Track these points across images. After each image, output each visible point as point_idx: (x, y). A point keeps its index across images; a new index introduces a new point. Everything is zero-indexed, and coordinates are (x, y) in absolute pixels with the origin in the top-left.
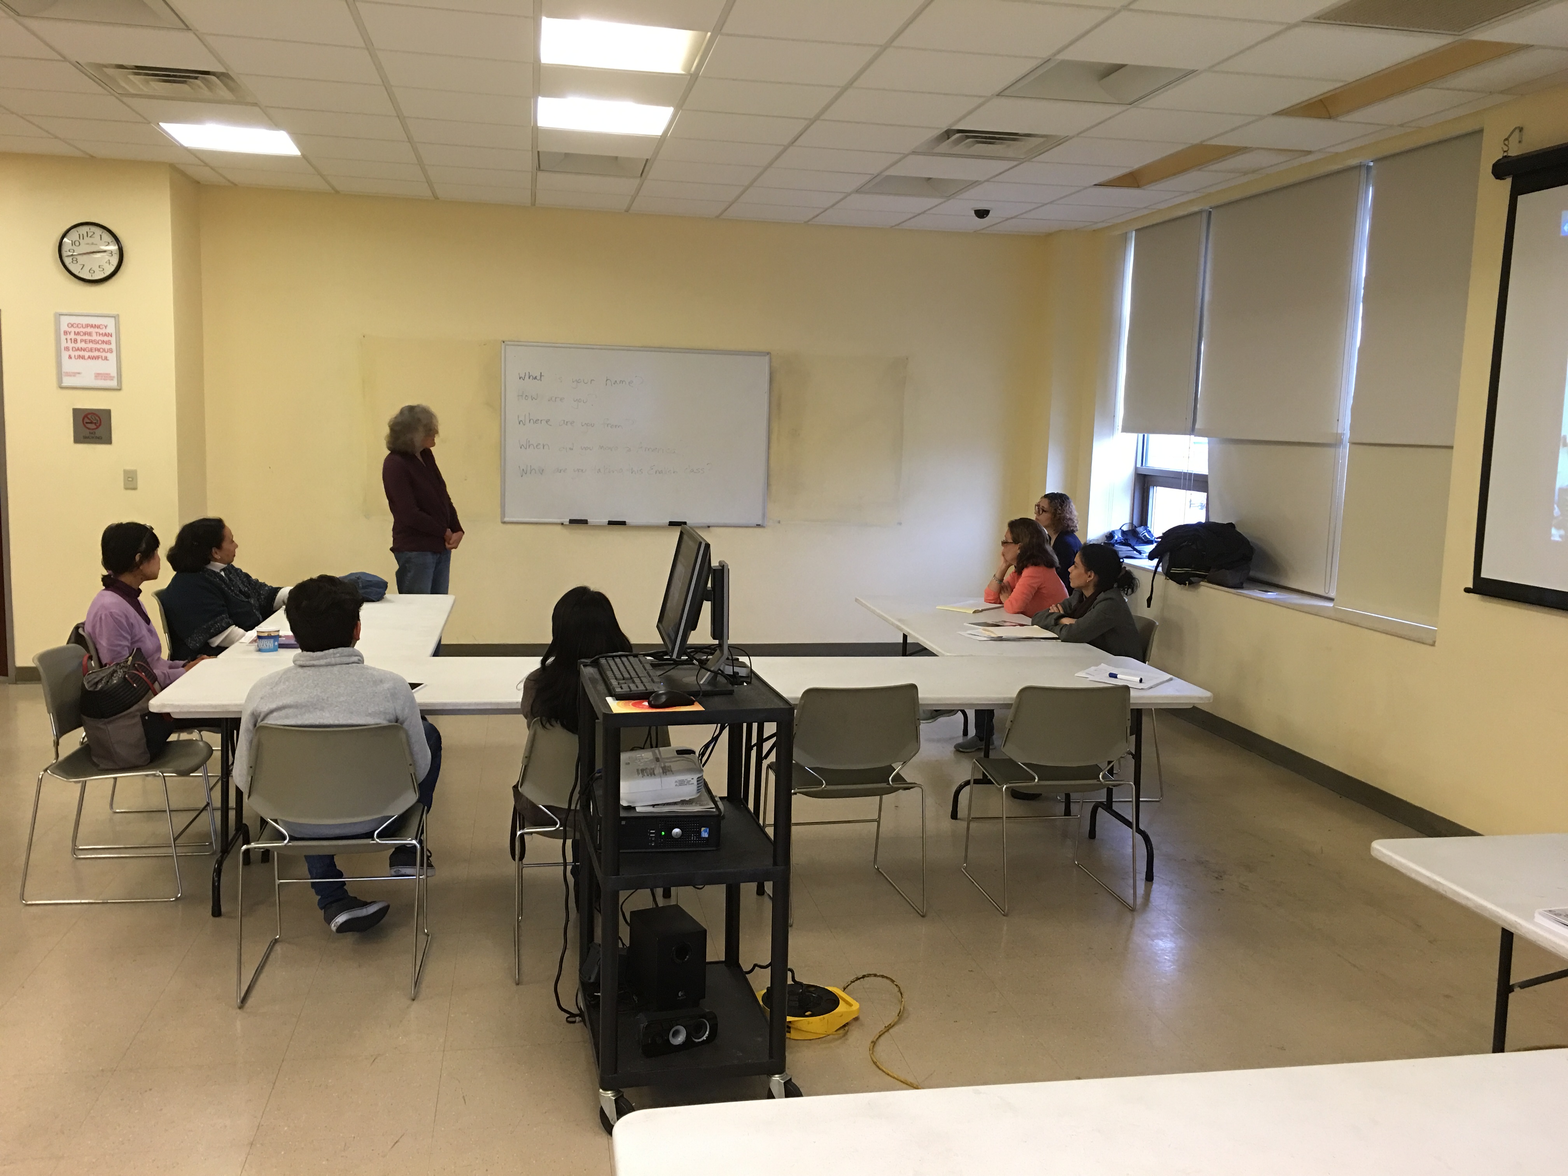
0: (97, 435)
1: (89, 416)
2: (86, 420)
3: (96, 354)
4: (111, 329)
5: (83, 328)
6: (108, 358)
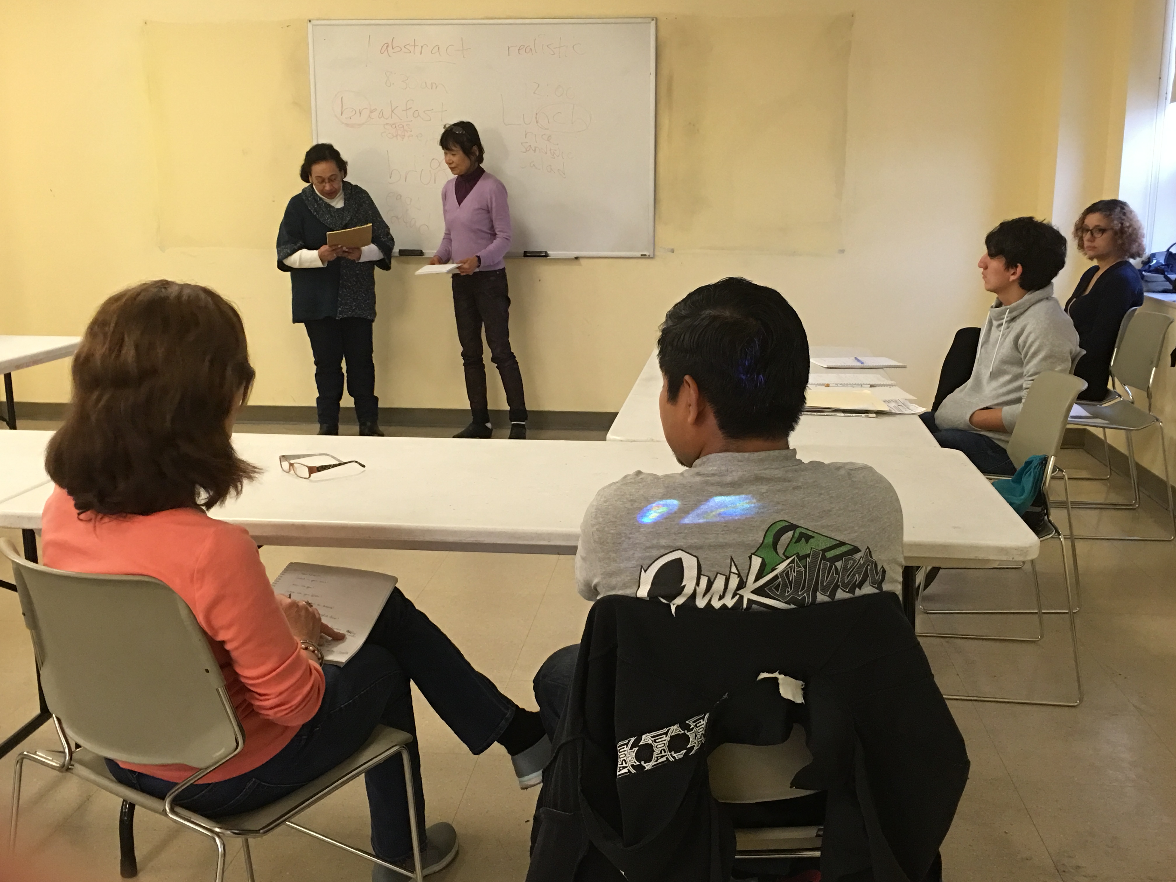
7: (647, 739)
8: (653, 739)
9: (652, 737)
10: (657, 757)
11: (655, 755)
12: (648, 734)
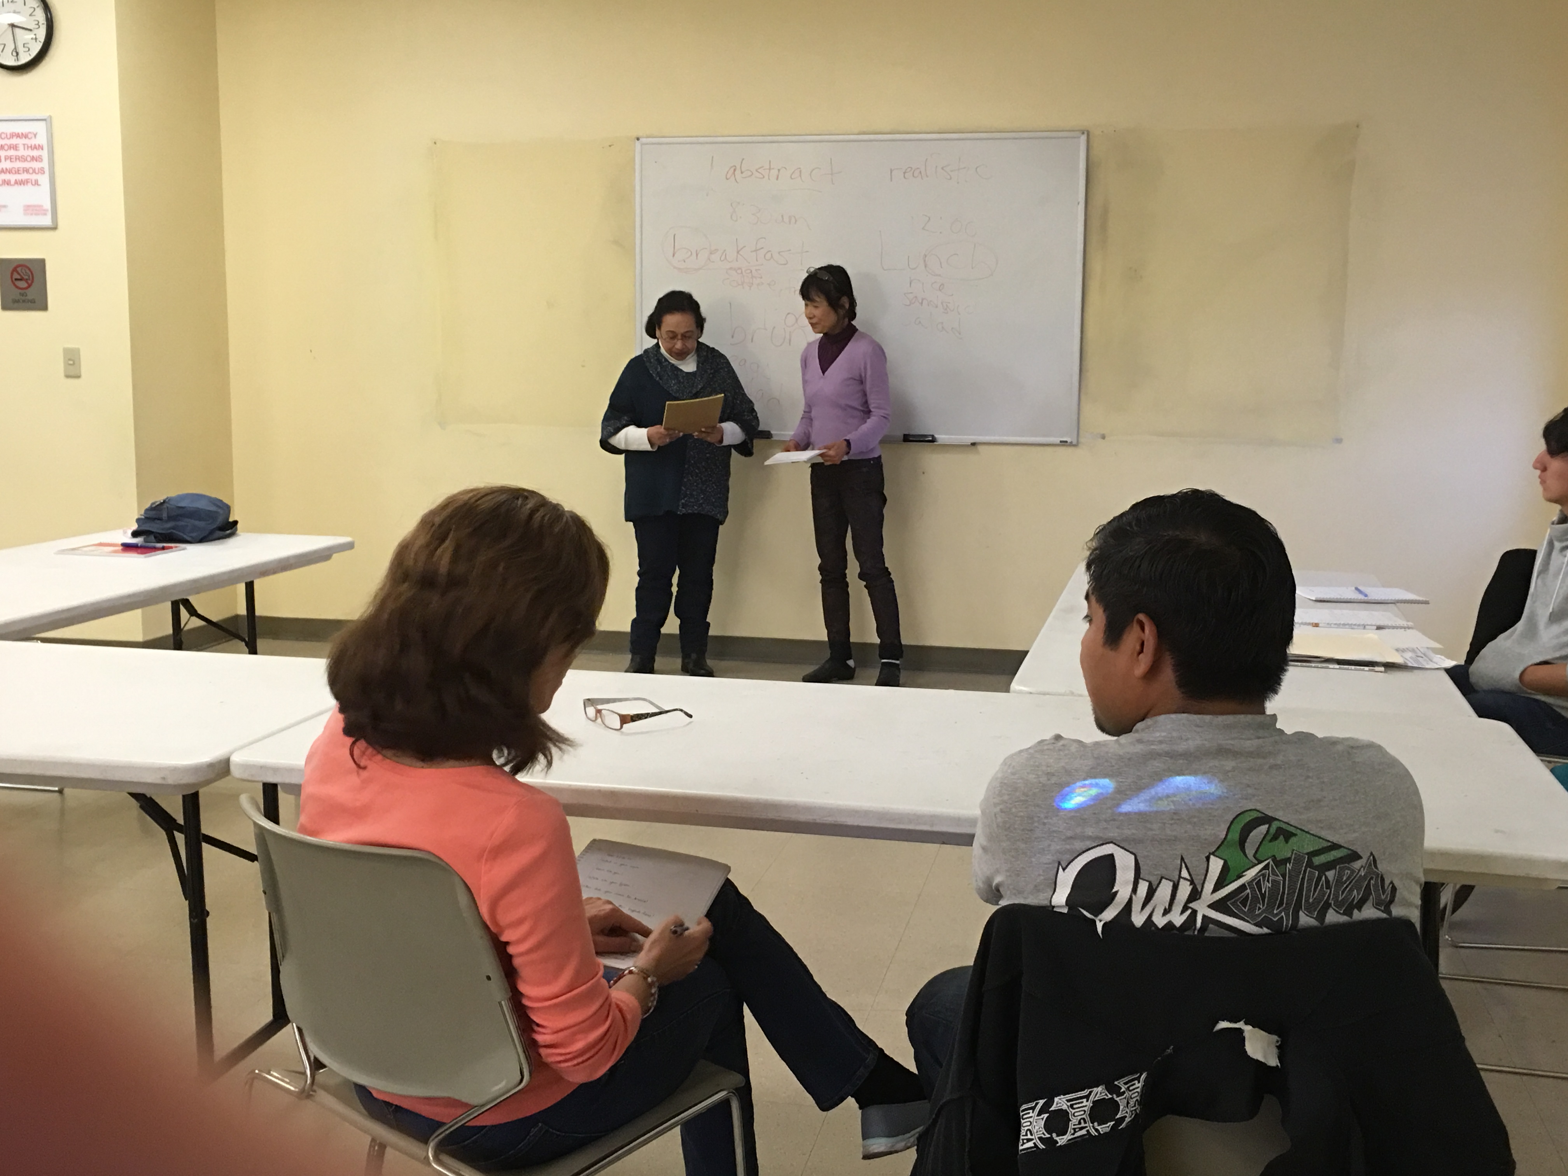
0: (30, 297)
1: (19, 269)
2: (16, 276)
3: (25, 176)
4: (42, 140)
5: (8, 139)
6: (39, 183)
7: (1060, 1102)
8: (1069, 1104)
9: (1068, 1101)
10: (1074, 1129)
11: (1071, 1126)
12: (1062, 1097)
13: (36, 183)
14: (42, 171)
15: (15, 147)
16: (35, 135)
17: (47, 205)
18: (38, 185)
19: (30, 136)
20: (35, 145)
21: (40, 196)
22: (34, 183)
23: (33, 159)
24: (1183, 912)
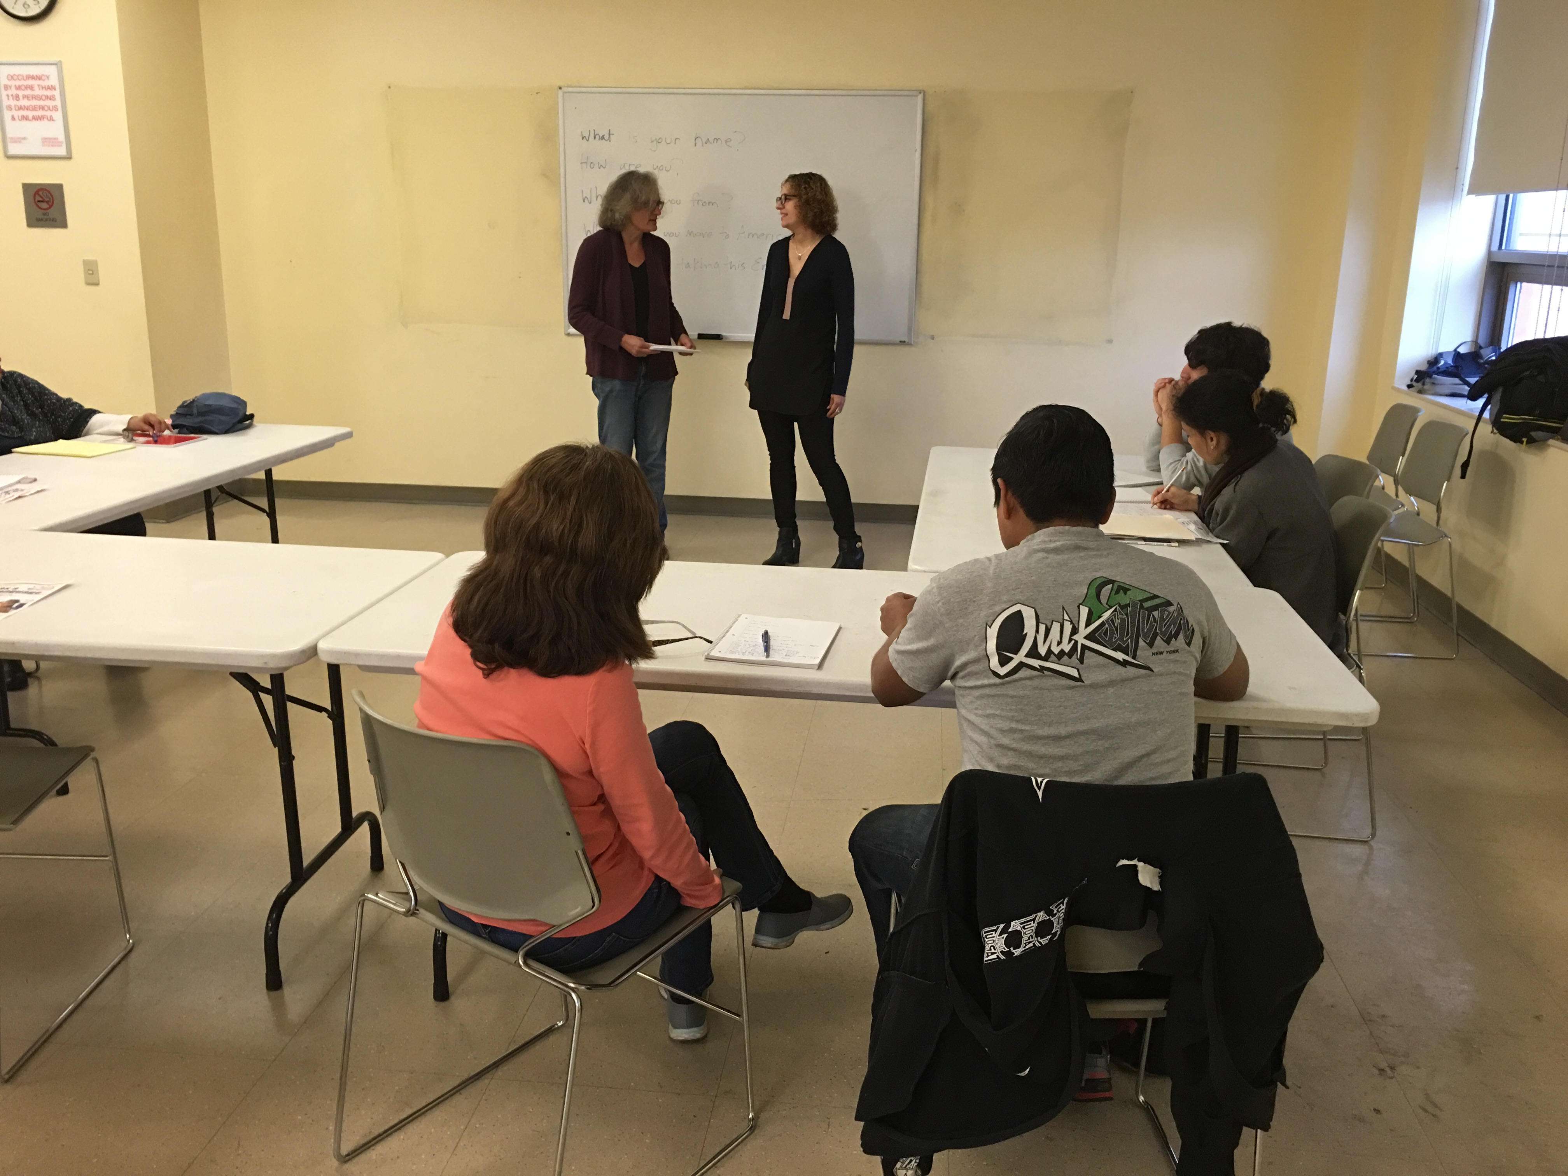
0: (51, 216)
1: (41, 193)
2: (38, 198)
3: (40, 113)
4: (54, 81)
5: (24, 80)
6: (54, 118)
13: (51, 119)
14: (55, 108)
15: (31, 88)
16: (48, 77)
17: (62, 138)
18: (53, 120)
19: (43, 78)
20: (48, 86)
21: (55, 129)
22: (49, 118)
23: (47, 97)
24: (1069, 642)
